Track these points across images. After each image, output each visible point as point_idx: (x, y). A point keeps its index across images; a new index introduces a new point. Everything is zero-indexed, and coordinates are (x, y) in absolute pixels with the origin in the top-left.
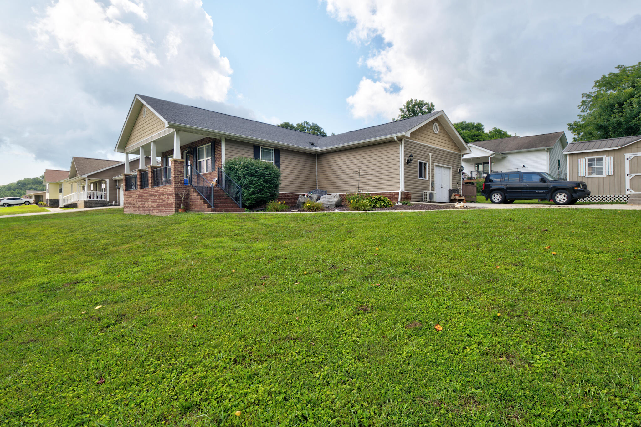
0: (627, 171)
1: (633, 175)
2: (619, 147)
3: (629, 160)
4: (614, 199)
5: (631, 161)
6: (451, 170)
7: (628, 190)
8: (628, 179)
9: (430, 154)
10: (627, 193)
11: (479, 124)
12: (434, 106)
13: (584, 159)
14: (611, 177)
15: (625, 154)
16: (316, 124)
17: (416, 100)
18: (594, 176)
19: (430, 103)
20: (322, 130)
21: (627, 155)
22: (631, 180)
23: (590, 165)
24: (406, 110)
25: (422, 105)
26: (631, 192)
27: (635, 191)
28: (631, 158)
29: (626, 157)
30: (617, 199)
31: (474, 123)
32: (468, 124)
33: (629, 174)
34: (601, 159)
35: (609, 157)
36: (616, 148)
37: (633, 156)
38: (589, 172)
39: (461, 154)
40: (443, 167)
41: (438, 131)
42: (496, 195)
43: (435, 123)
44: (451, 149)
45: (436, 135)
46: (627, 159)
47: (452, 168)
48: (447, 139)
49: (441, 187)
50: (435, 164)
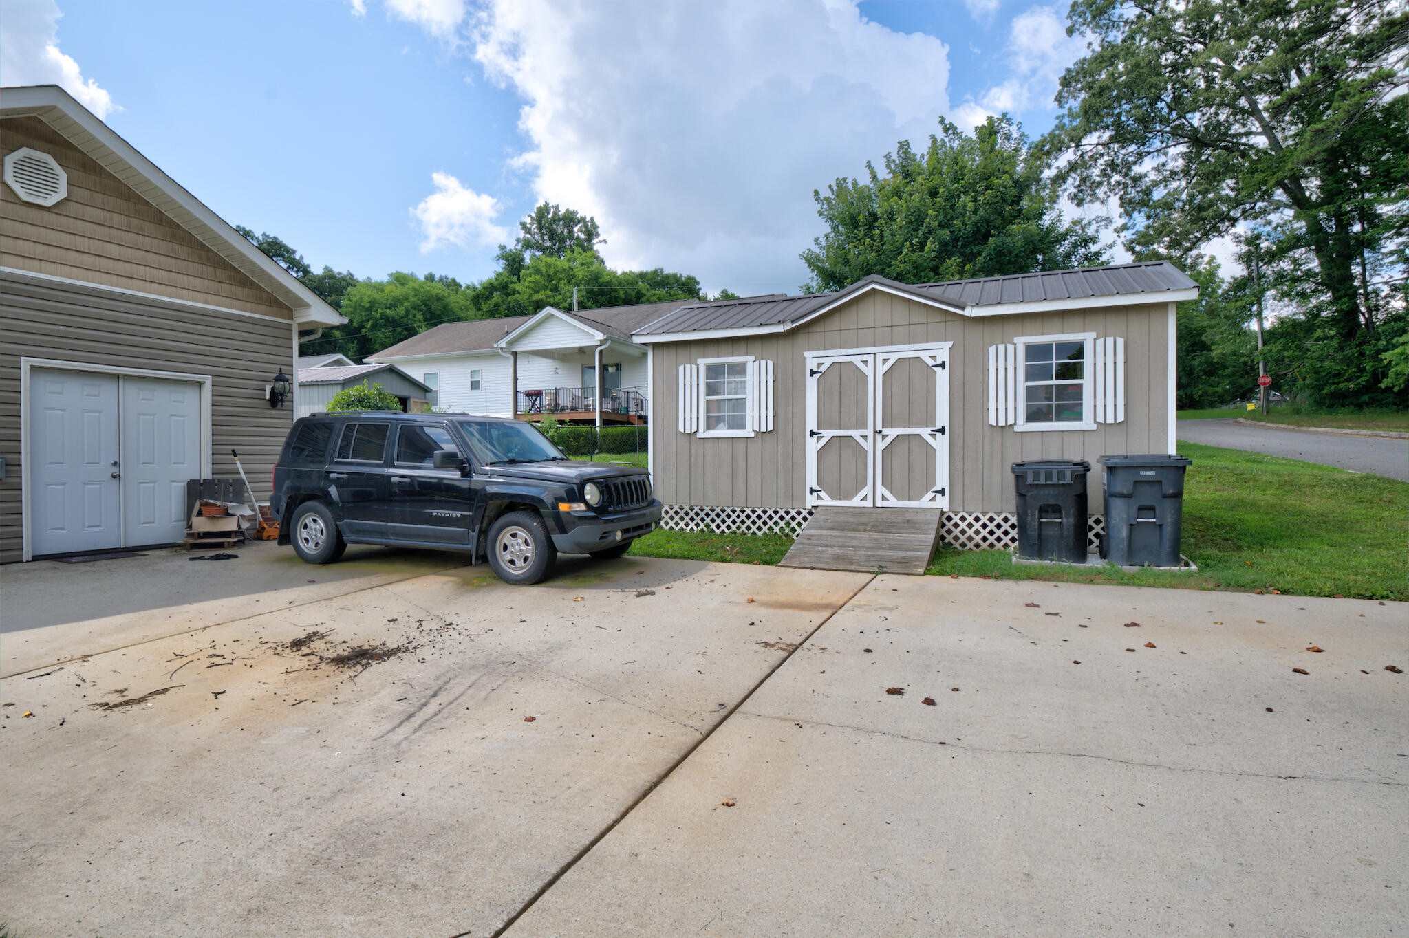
0: (812, 424)
1: (828, 434)
2: (788, 326)
3: (816, 376)
4: (776, 523)
5: (824, 377)
6: (208, 388)
7: (812, 491)
8: (813, 446)
10: (811, 501)
11: (689, 278)
12: (597, 227)
13: (694, 368)
14: (768, 436)
15: (806, 354)
16: (275, 238)
17: (557, 207)
18: (722, 432)
19: (588, 219)
20: (297, 257)
21: (813, 359)
22: (820, 452)
23: (712, 389)
24: (534, 228)
25: (571, 220)
26: (819, 498)
27: (832, 497)
28: (823, 369)
29: (811, 364)
30: (782, 524)
31: (681, 276)
32: (668, 277)
33: (815, 430)
34: (739, 369)
35: (763, 363)
36: (779, 329)
37: (827, 362)
38: (708, 418)
39: (290, 322)
40: (128, 377)
41: (62, 193)
42: (309, 521)
43: (24, 152)
44: (204, 295)
45: (46, 215)
46: (813, 373)
47: (209, 381)
48: (163, 246)
49: (114, 477)
50: (25, 363)
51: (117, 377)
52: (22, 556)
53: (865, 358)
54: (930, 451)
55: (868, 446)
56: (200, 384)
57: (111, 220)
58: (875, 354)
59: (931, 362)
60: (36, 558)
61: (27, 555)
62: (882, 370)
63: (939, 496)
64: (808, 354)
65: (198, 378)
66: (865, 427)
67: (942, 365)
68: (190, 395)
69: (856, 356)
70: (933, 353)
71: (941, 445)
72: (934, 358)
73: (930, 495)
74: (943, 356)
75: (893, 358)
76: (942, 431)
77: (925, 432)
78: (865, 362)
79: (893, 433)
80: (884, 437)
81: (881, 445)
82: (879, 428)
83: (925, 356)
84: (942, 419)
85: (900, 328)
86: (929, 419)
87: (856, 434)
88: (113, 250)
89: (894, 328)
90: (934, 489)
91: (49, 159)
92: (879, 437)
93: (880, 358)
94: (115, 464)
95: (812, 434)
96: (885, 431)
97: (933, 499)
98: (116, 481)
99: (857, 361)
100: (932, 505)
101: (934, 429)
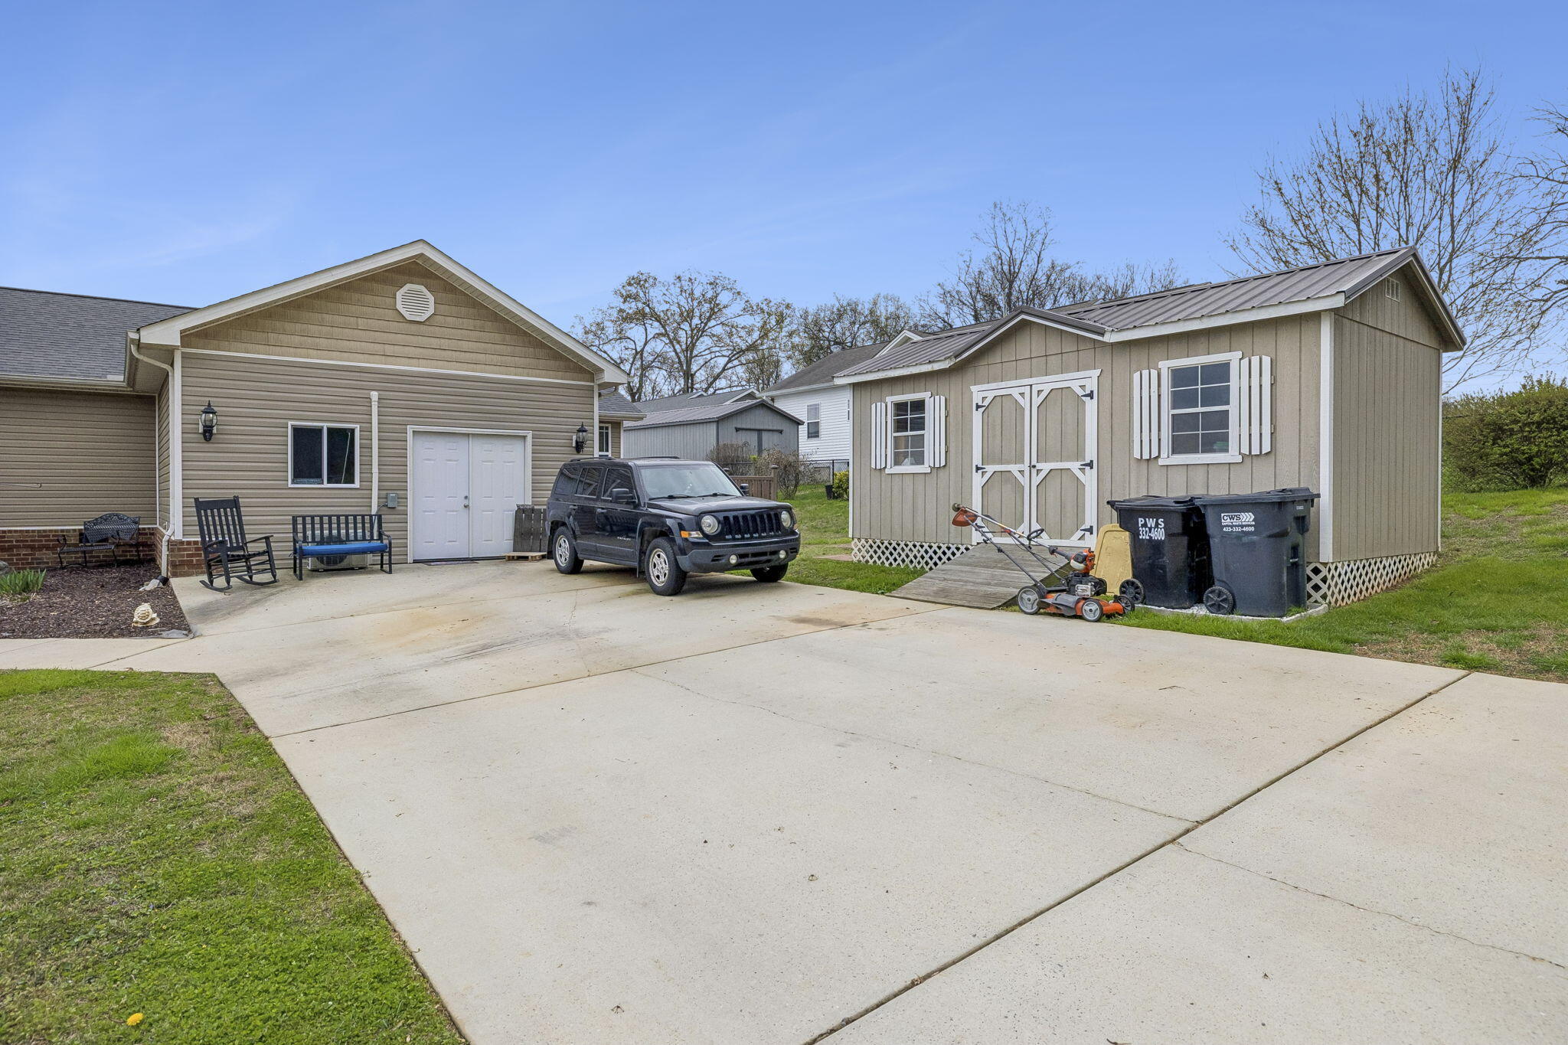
0: (977, 460)
1: (990, 469)
2: (952, 362)
3: (981, 410)
4: (949, 559)
5: (985, 408)
6: (529, 440)
8: (978, 481)
9: (374, 395)
10: (976, 537)
13: (883, 405)
14: (941, 471)
18: (907, 468)
21: (980, 392)
22: (984, 487)
23: (899, 426)
28: (985, 403)
29: (977, 399)
33: (980, 466)
34: (921, 406)
35: (937, 398)
36: (946, 365)
37: (990, 395)
38: (896, 454)
39: (592, 384)
40: (474, 435)
41: (431, 311)
42: (562, 541)
43: (408, 286)
44: (526, 371)
45: (423, 328)
46: (978, 407)
47: (530, 435)
48: (497, 337)
49: (465, 507)
50: (410, 429)
51: (468, 435)
52: (407, 559)
53: (1022, 390)
54: (1079, 486)
55: (1024, 481)
56: (524, 437)
57: (463, 323)
58: (1031, 385)
59: (1080, 392)
60: (415, 562)
61: (410, 560)
62: (1037, 401)
63: (1088, 533)
64: (974, 388)
65: (521, 433)
66: (1023, 462)
67: (1091, 395)
68: (518, 446)
69: (1013, 388)
70: (1082, 382)
71: (1089, 479)
72: (1083, 387)
73: (1080, 533)
74: (1092, 385)
75: (1047, 388)
76: (1090, 464)
77: (1075, 466)
78: (1022, 394)
79: (1046, 467)
80: (1038, 471)
81: (1036, 480)
82: (1034, 462)
83: (1075, 386)
84: (1091, 453)
85: (1054, 357)
86: (1079, 454)
87: (1014, 468)
88: (465, 345)
89: (1049, 358)
90: (1083, 528)
91: (422, 288)
92: (1034, 471)
93: (1035, 389)
94: (466, 497)
95: (978, 469)
96: (1039, 466)
97: (1082, 538)
98: (466, 510)
99: (1015, 393)
100: (1081, 544)
101: (1084, 463)
